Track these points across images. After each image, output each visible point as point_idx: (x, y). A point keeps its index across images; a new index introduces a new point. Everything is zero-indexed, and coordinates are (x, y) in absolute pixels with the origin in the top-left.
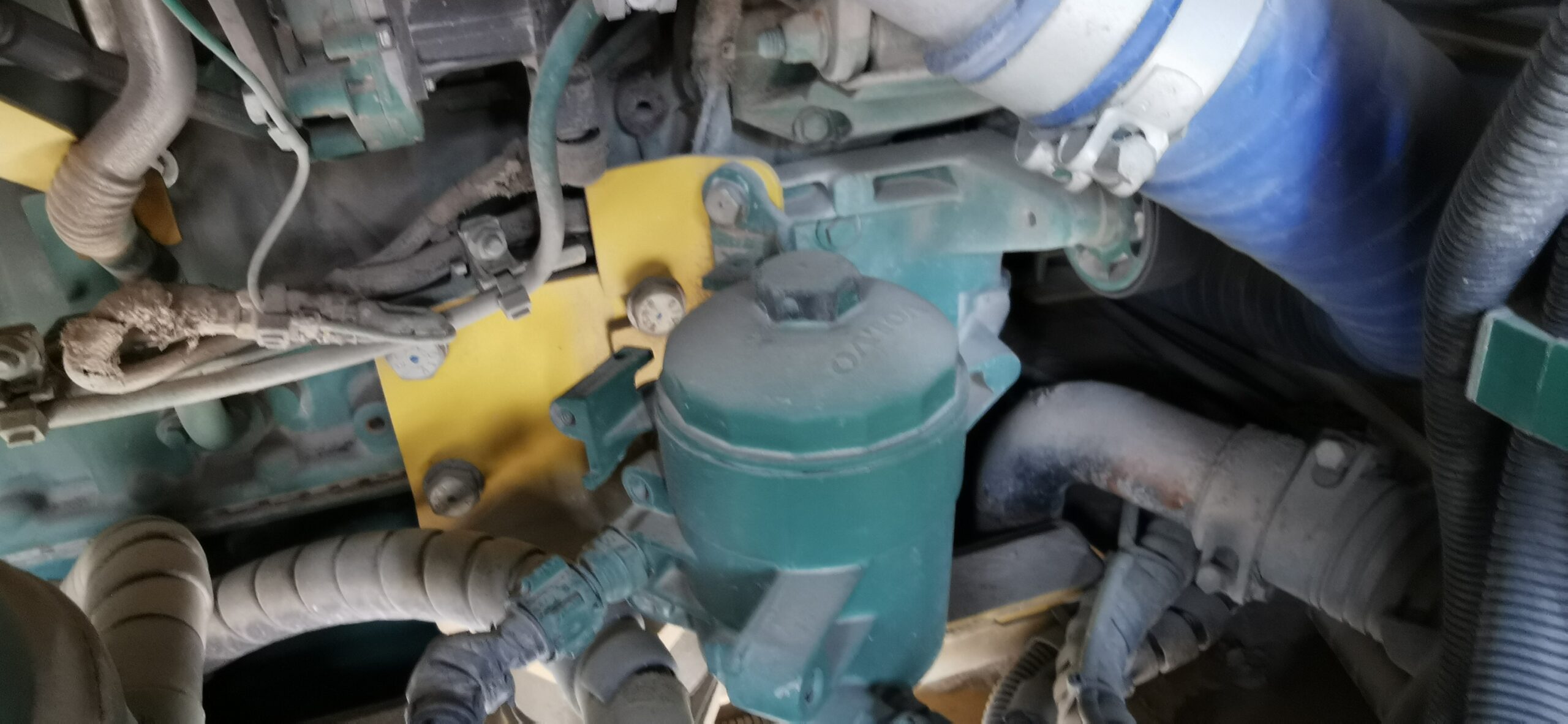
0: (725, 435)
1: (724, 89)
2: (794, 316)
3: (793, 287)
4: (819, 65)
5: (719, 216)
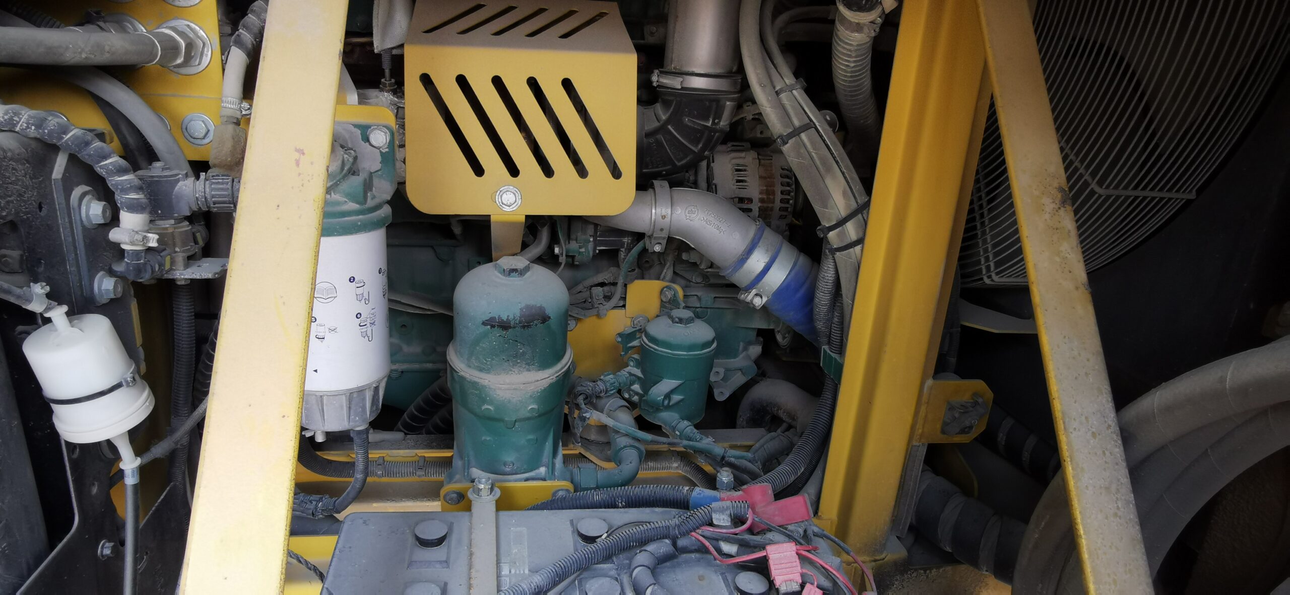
0: (657, 345)
1: (673, 262)
2: (677, 323)
3: (678, 316)
4: (698, 264)
5: (664, 300)
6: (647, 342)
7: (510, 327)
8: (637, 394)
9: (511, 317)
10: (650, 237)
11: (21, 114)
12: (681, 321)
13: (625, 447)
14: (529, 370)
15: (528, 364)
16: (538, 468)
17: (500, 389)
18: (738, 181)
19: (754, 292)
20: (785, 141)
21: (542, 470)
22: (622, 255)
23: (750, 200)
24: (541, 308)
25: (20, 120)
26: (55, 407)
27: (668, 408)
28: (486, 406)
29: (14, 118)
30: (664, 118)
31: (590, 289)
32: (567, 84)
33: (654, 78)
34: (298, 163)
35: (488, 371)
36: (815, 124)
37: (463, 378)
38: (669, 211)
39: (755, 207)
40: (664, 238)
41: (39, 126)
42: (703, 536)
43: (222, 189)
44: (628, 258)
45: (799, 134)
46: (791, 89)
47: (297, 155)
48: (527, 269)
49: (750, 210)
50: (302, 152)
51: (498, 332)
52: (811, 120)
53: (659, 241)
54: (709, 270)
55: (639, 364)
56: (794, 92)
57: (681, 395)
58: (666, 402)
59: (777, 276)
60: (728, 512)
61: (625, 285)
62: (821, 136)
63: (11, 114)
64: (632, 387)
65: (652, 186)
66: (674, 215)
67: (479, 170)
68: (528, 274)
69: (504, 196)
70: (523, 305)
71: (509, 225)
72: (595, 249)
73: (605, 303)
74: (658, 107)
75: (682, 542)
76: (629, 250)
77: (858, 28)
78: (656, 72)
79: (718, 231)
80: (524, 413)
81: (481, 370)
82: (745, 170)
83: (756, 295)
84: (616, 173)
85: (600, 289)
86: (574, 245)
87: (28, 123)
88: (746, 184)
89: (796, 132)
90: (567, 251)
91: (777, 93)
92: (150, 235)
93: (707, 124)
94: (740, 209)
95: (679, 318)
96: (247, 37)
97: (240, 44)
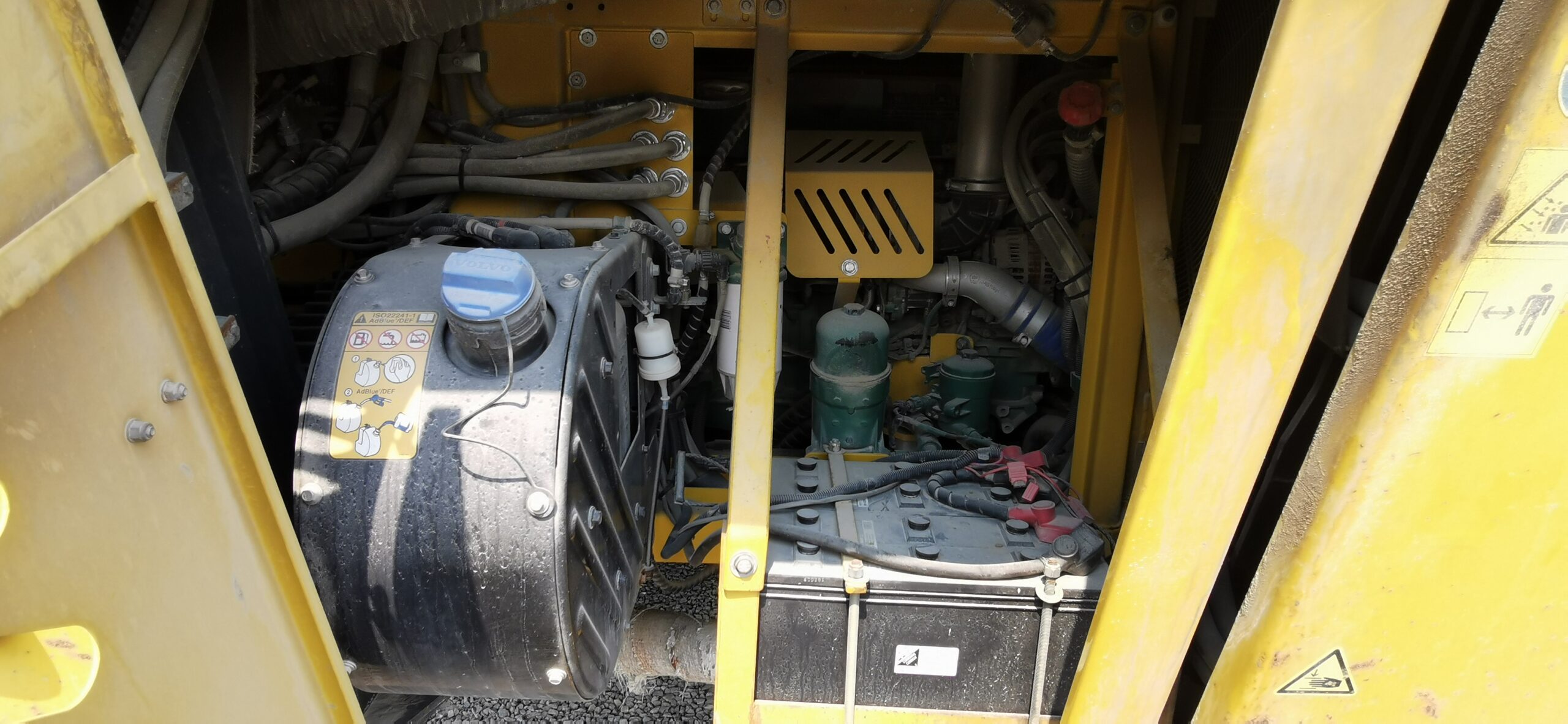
0: (952, 375)
1: (964, 317)
2: (968, 359)
5: (959, 345)
6: (944, 371)
7: (853, 345)
8: (937, 412)
9: (854, 338)
10: (945, 296)
11: (641, 223)
12: (968, 356)
13: (927, 442)
14: (864, 374)
15: (863, 370)
16: (867, 446)
17: (846, 386)
18: (1012, 256)
19: (1022, 335)
20: (1032, 225)
21: (871, 448)
22: (926, 313)
23: (1022, 270)
24: (872, 334)
26: (642, 360)
27: (959, 418)
28: (836, 398)
29: (639, 226)
30: (954, 212)
31: (902, 340)
32: (888, 193)
33: (948, 185)
34: (767, 242)
35: (838, 375)
36: (1052, 214)
37: (823, 380)
38: (958, 277)
39: (1026, 275)
40: (955, 296)
41: (647, 229)
42: (973, 468)
43: (708, 259)
44: (929, 314)
45: (1042, 221)
46: (1036, 191)
47: (767, 239)
48: (863, 310)
49: (1022, 277)
50: (768, 237)
51: (845, 348)
52: (1051, 212)
53: (952, 299)
54: (992, 323)
55: (938, 390)
56: (1039, 193)
57: (968, 410)
58: (957, 413)
59: (1038, 323)
60: (988, 453)
61: (929, 338)
62: (1058, 222)
63: (638, 224)
64: (934, 407)
65: (947, 260)
66: (962, 280)
67: (831, 250)
68: (863, 314)
69: (847, 266)
70: (861, 332)
71: (849, 285)
72: (906, 308)
73: (914, 350)
74: (951, 204)
75: (959, 473)
76: (931, 308)
77: (1078, 151)
78: (949, 180)
79: (994, 291)
80: (860, 404)
81: (834, 374)
82: (1017, 248)
83: (1023, 337)
84: (920, 250)
85: (910, 339)
86: (890, 305)
87: (643, 227)
88: (1017, 258)
89: (1039, 220)
90: (886, 309)
91: (1027, 195)
92: (684, 280)
93: (985, 215)
94: (1014, 277)
95: (967, 354)
96: (711, 176)
97: (708, 180)
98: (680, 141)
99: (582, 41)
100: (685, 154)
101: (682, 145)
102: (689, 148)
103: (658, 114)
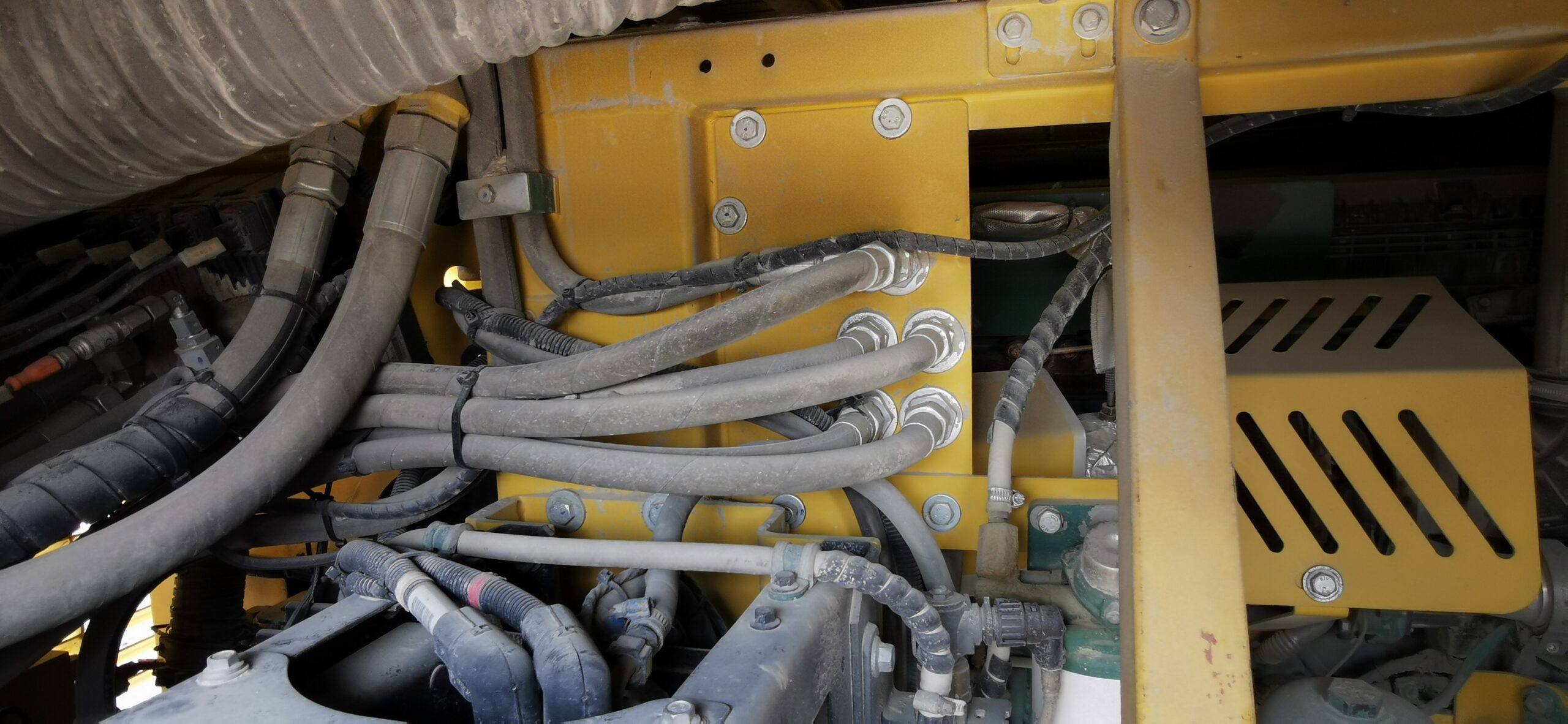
11: (841, 564)
22: (1451, 635)
25: (841, 571)
29: (836, 570)
31: (1393, 680)
32: (1408, 419)
34: (1209, 655)
43: (1014, 619)
47: (1205, 644)
63: (834, 565)
67: (1276, 543)
69: (1317, 581)
72: (1408, 627)
84: (1502, 546)
87: (848, 575)
90: (1367, 630)
92: (957, 702)
96: (1014, 408)
97: (1005, 416)
98: (943, 334)
99: (735, 138)
100: (955, 358)
101: (946, 341)
102: (962, 345)
103: (890, 278)
